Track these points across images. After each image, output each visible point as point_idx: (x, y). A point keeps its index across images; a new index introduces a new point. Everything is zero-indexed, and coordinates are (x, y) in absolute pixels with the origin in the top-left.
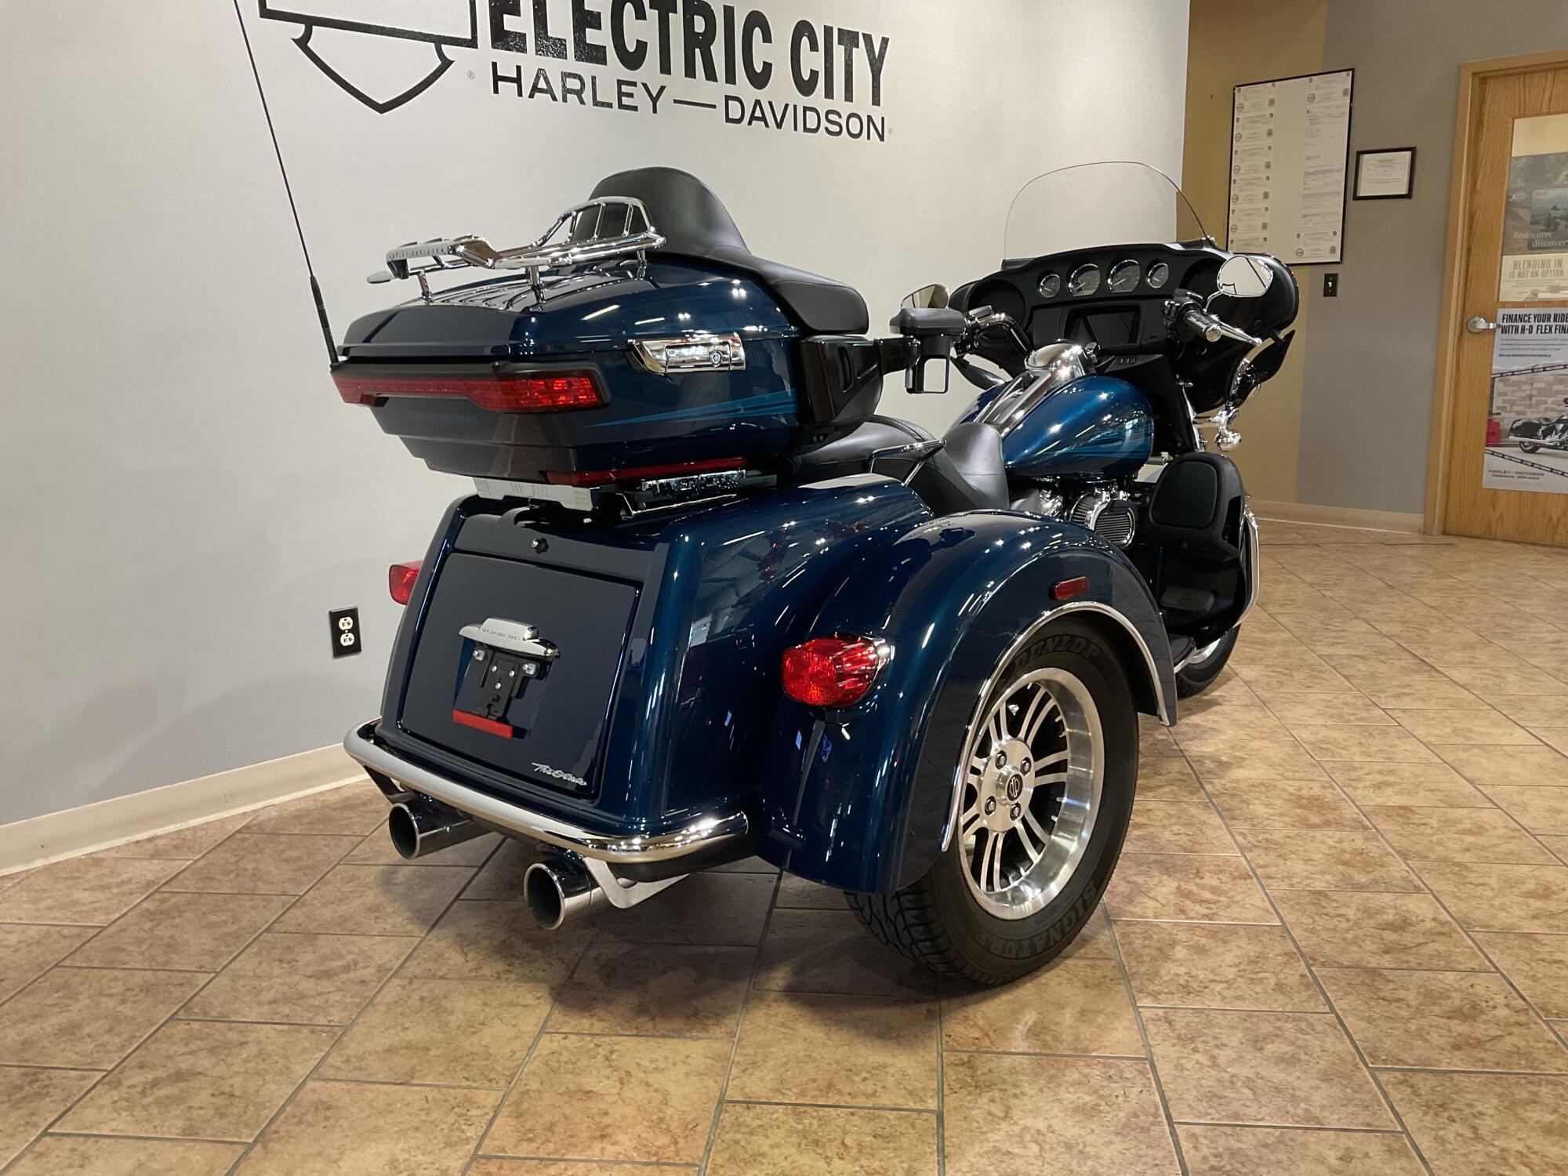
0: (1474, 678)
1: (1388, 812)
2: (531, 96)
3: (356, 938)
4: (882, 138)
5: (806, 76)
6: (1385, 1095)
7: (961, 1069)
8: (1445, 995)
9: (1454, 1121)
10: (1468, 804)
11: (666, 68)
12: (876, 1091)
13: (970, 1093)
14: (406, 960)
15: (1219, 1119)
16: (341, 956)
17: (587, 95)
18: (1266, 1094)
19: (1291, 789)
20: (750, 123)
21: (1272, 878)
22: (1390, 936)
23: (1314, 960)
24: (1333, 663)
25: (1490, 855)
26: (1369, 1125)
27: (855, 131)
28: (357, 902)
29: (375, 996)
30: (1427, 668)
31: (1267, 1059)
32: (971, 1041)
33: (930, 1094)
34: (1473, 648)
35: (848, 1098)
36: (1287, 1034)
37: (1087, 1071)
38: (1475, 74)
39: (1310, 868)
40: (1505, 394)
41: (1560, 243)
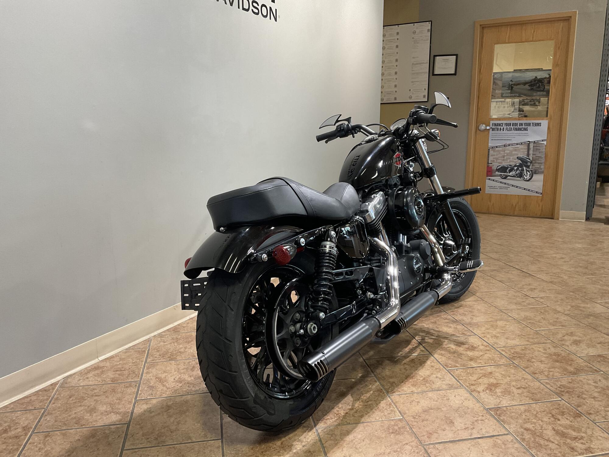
4: (276, 20)
20: (218, 1)
27: (265, 14)
38: (481, 26)
40: (494, 155)
41: (513, 95)
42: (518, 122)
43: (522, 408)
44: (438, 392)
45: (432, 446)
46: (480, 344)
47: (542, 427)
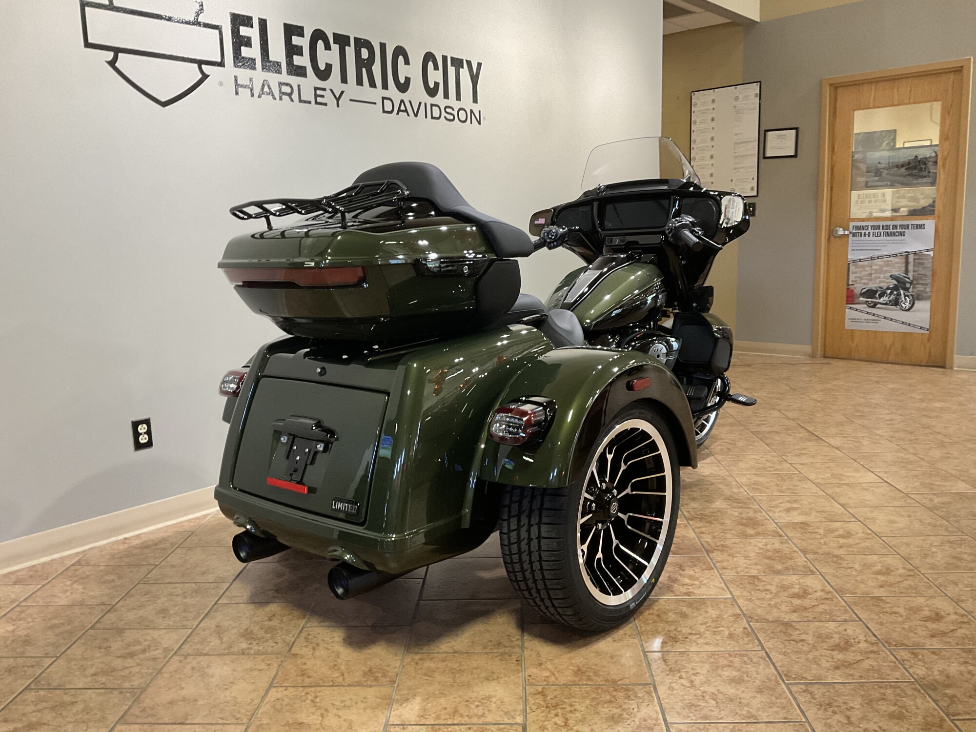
0: (844, 443)
1: (794, 526)
2: (259, 97)
3: (150, 631)
4: (479, 123)
5: (432, 85)
6: (795, 699)
7: (538, 696)
8: (829, 636)
9: (836, 713)
10: (842, 520)
11: (344, 80)
12: (484, 714)
13: (543, 712)
14: (182, 644)
15: (696, 720)
16: (139, 643)
17: (295, 96)
18: (724, 702)
19: (736, 514)
20: (398, 113)
21: (725, 568)
22: (797, 602)
23: (752, 618)
24: (761, 436)
25: (855, 550)
26: (785, 718)
27: (463, 118)
28: (151, 608)
29: (162, 668)
30: (816, 438)
31: (724, 681)
32: (543, 678)
33: (518, 713)
34: (842, 425)
35: (467, 719)
36: (736, 665)
37: (614, 693)
38: (831, 85)
39: (748, 562)
40: (856, 273)
41: (883, 183)
42: (891, 223)
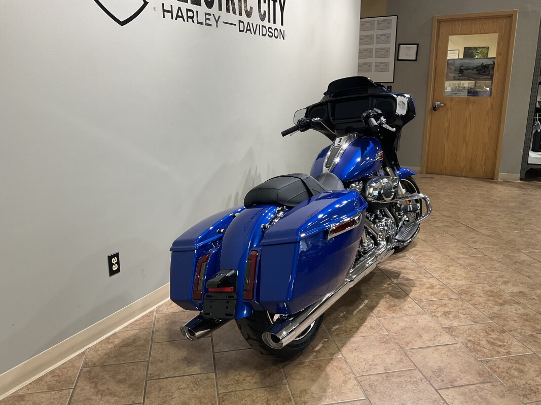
2: (176, 19)
4: (284, 38)
5: (262, 13)
11: (220, 9)
17: (195, 19)
20: (246, 32)
27: (276, 36)
38: (438, 20)
41: (464, 78)
43: (467, 327)
44: (411, 317)
45: (409, 351)
46: (437, 284)
47: (479, 339)
